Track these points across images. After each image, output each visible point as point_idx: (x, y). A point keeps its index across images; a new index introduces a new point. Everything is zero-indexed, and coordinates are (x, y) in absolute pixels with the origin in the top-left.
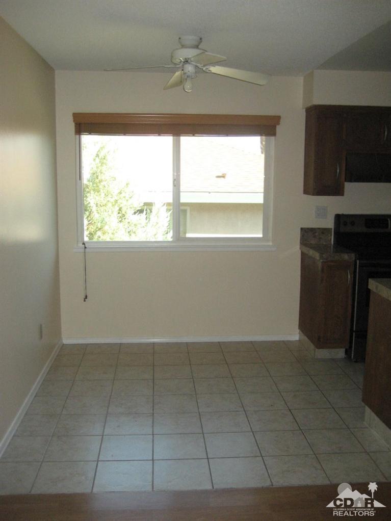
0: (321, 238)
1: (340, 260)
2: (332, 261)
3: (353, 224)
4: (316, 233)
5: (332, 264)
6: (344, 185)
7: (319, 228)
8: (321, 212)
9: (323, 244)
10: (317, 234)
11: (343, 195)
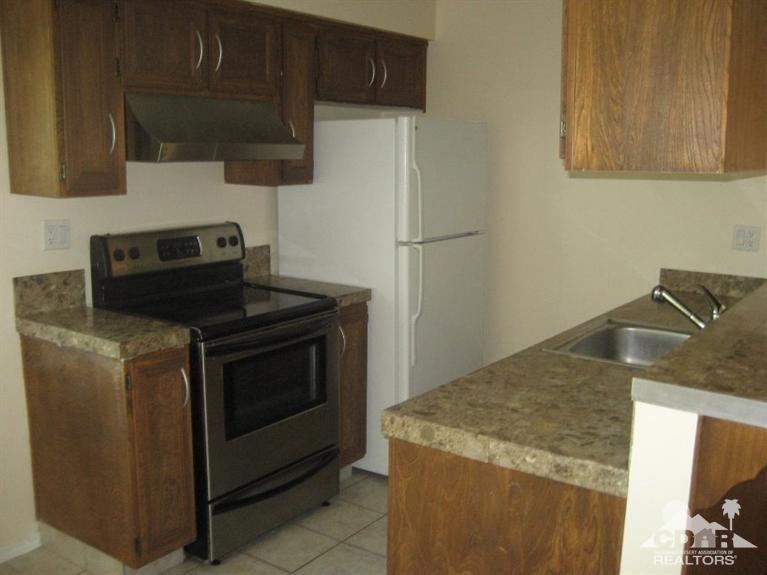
0: (63, 296)
1: (163, 348)
2: (146, 356)
3: (134, 254)
4: (51, 284)
5: (146, 363)
6: (124, 169)
7: (56, 274)
8: (57, 235)
9: (68, 310)
10: (53, 287)
11: (124, 192)
